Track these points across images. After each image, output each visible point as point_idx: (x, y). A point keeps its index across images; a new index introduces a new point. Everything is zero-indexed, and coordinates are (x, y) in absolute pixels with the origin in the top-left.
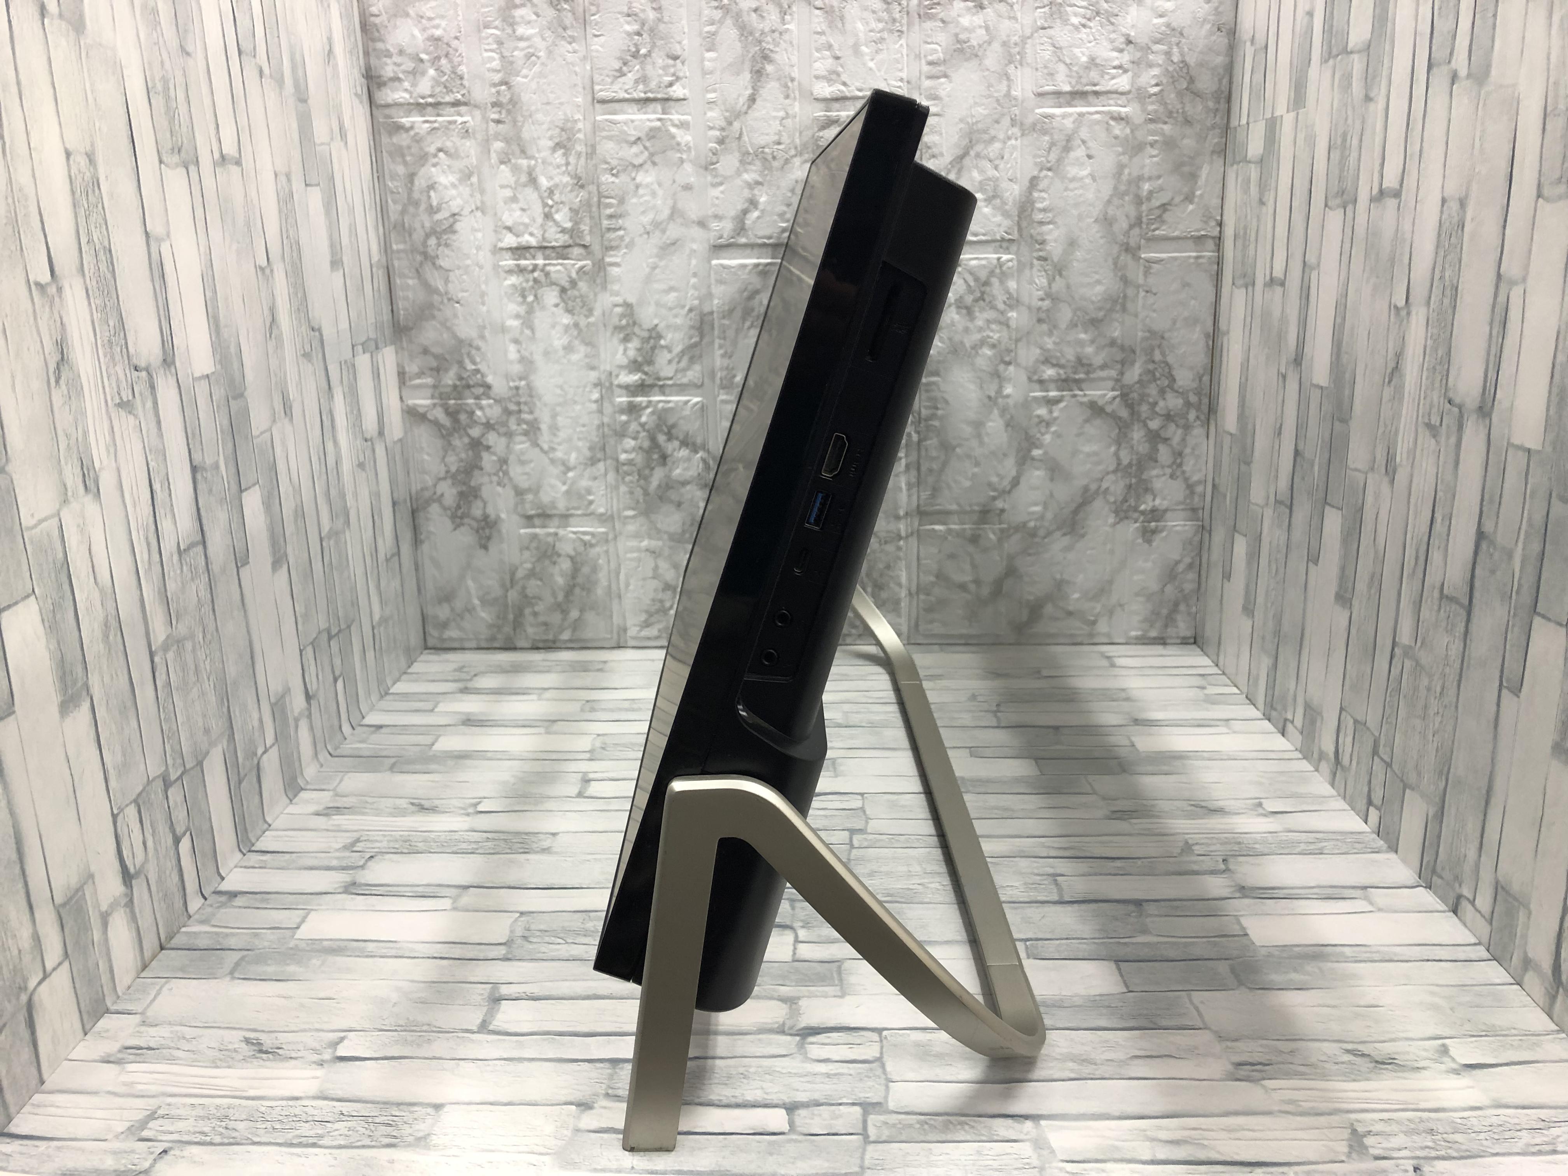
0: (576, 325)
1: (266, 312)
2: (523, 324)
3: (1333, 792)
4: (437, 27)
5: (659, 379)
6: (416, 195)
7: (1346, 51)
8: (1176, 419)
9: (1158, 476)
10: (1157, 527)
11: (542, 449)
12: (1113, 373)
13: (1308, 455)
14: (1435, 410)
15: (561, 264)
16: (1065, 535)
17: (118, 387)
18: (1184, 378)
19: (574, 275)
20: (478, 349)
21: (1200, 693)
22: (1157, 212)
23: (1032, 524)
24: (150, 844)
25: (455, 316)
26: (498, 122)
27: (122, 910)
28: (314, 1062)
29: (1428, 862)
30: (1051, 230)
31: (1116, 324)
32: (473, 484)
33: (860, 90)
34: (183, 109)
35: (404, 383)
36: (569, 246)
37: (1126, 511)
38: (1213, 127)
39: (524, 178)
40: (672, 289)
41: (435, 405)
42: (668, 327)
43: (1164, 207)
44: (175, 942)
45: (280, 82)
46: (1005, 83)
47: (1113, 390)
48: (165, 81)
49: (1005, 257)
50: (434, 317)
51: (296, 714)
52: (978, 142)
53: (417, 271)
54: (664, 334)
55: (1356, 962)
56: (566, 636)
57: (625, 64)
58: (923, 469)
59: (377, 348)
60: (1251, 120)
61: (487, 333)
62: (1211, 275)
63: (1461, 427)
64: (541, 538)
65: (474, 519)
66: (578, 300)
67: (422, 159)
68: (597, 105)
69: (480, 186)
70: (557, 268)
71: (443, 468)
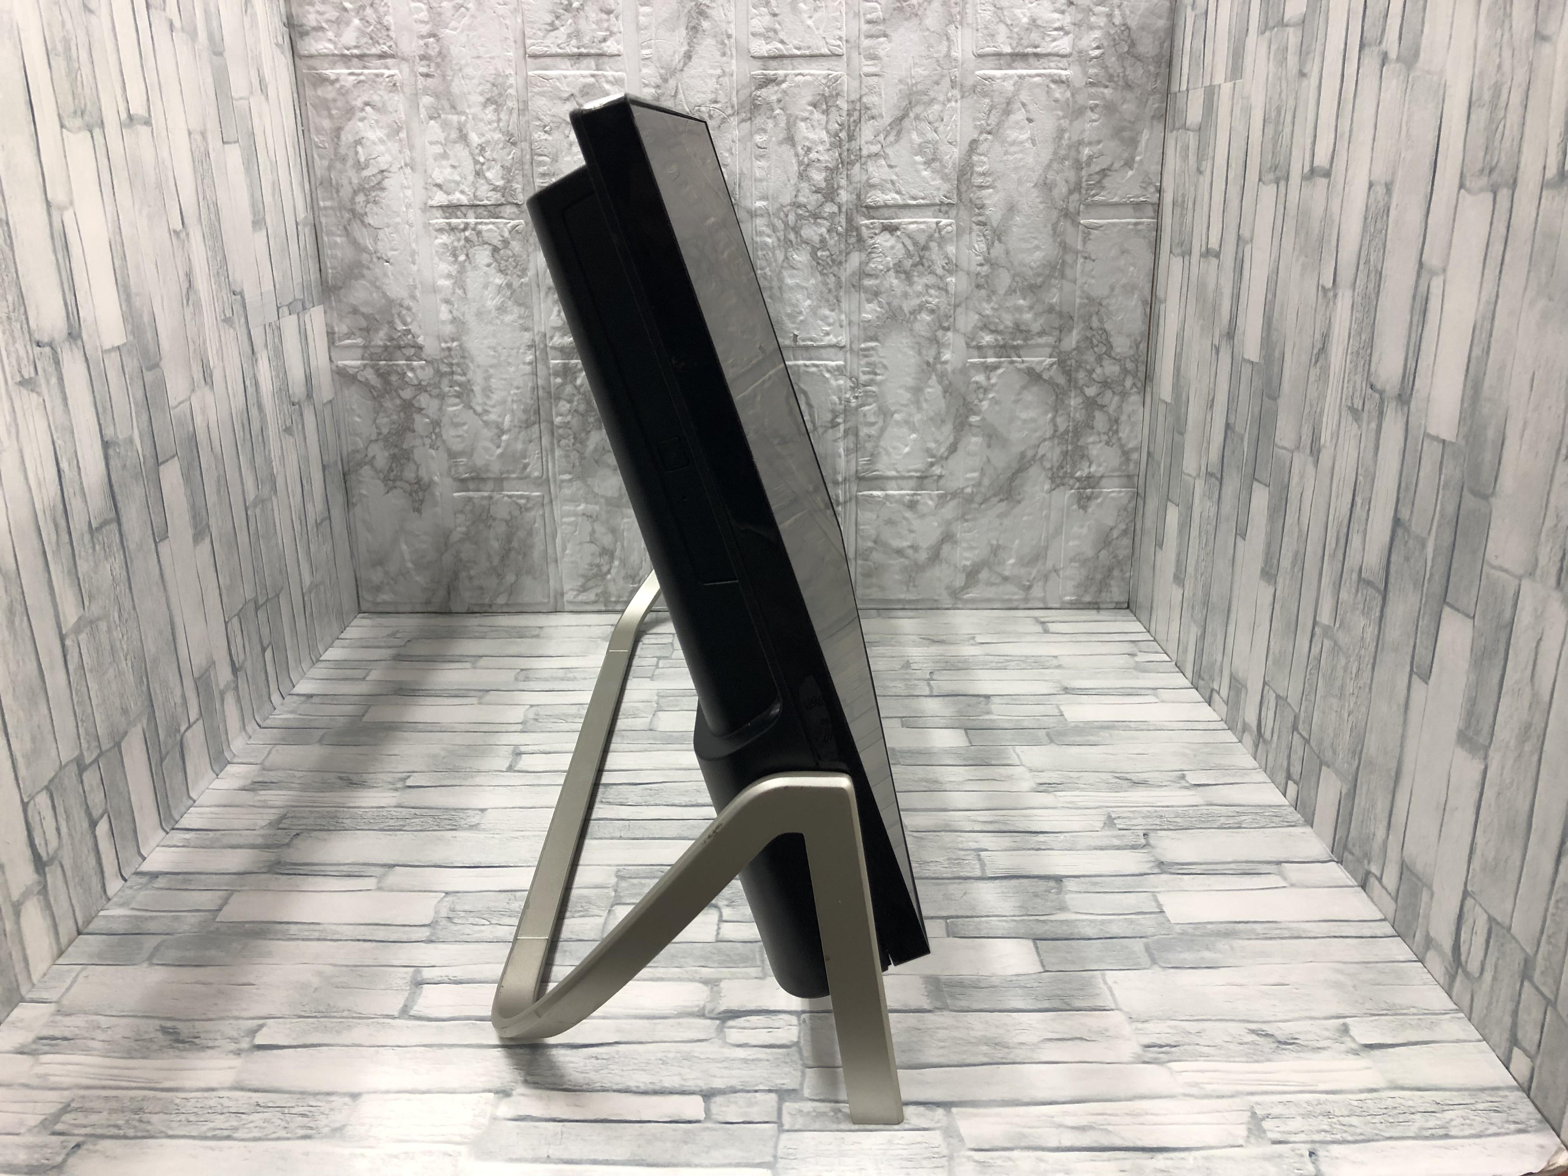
0: (509, 285)
1: (182, 277)
2: (455, 283)
3: (1255, 764)
6: (343, 151)
7: (1282, 24)
9: (1094, 443)
10: (1092, 493)
11: (475, 411)
12: (1051, 340)
13: (1238, 429)
14: (1357, 394)
15: (494, 223)
16: (1001, 500)
17: (19, 365)
18: (1121, 345)
19: (506, 234)
20: (409, 309)
21: (1131, 661)
22: (1097, 177)
23: (969, 490)
24: (64, 830)
25: (385, 275)
26: (427, 75)
27: (35, 898)
28: (231, 1052)
29: (1341, 837)
30: (990, 195)
31: (1055, 290)
32: (405, 446)
33: (799, 49)
34: (86, 70)
35: (333, 344)
36: (501, 205)
38: (1154, 91)
39: (454, 135)
41: (365, 366)
43: (1104, 173)
44: (92, 927)
45: (193, 35)
46: (945, 43)
47: (1051, 356)
48: (66, 42)
49: (944, 222)
50: (363, 276)
51: (222, 687)
52: (918, 103)
53: (345, 228)
55: (1267, 939)
56: (501, 600)
57: (557, 17)
58: (861, 435)
59: (304, 308)
60: (1191, 86)
61: (418, 293)
62: (1150, 242)
63: (1381, 414)
64: (476, 501)
65: (406, 482)
66: (511, 260)
67: (349, 113)
68: (529, 60)
69: (409, 142)
70: (489, 227)
71: (374, 430)
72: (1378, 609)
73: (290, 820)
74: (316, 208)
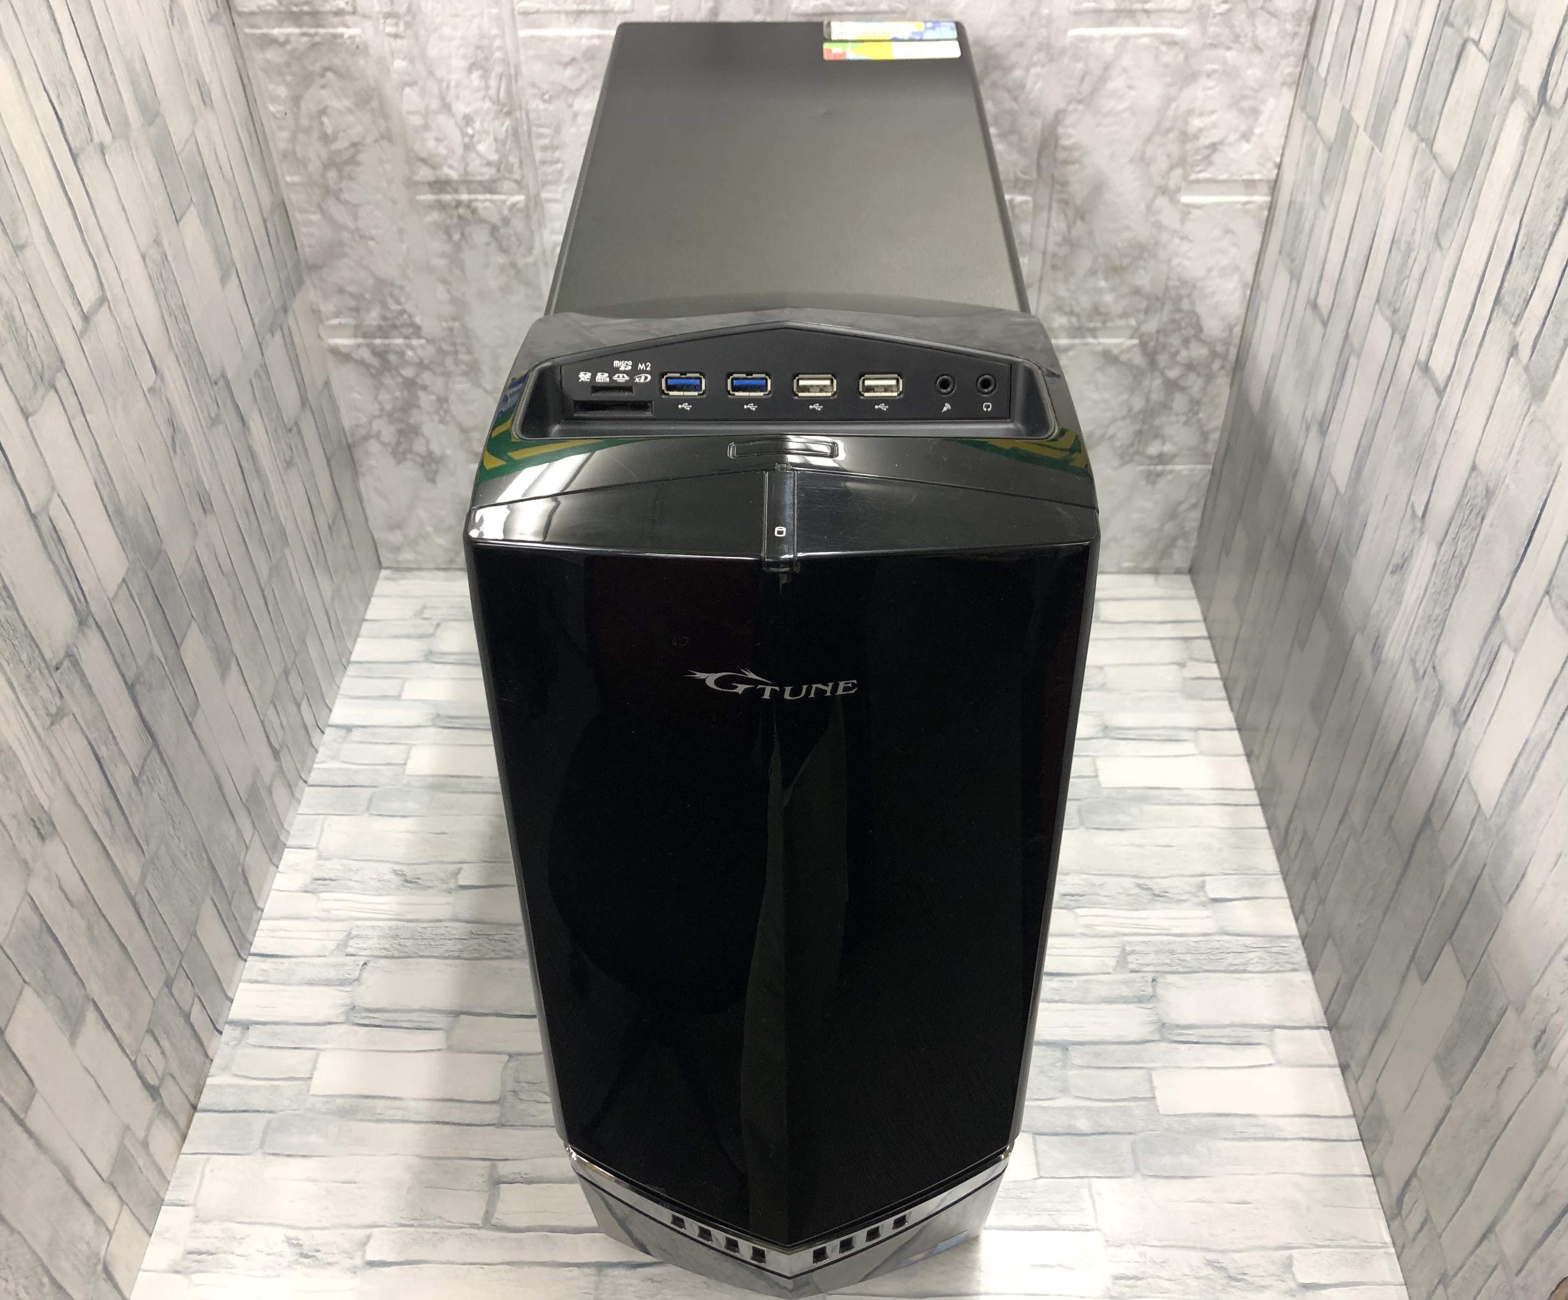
1: (166, 430)
2: (451, 262)
3: (1277, 868)
6: (305, 122)
7: (1431, 147)
8: (1199, 368)
9: (1171, 423)
10: (1164, 471)
11: (485, 390)
14: (1421, 656)
17: (46, 709)
18: (1213, 329)
19: (506, 212)
20: (402, 288)
21: (1179, 676)
22: (1206, 152)
24: (167, 1047)
25: (372, 254)
26: (396, 36)
27: (157, 1120)
29: (1334, 1011)
30: (1076, 172)
32: (411, 422)
34: (33, 322)
35: (321, 321)
36: (499, 179)
37: (1132, 455)
39: (435, 104)
41: (359, 346)
43: (1214, 147)
47: (1131, 338)
50: (345, 255)
51: (268, 782)
53: (319, 206)
55: (1242, 1140)
59: (285, 313)
60: (1330, 81)
61: (410, 272)
62: (1259, 223)
63: (1436, 704)
65: (417, 455)
66: (513, 239)
67: (307, 79)
68: (519, 18)
69: (383, 112)
70: (483, 202)
71: (377, 406)
73: (356, 940)
74: (282, 183)
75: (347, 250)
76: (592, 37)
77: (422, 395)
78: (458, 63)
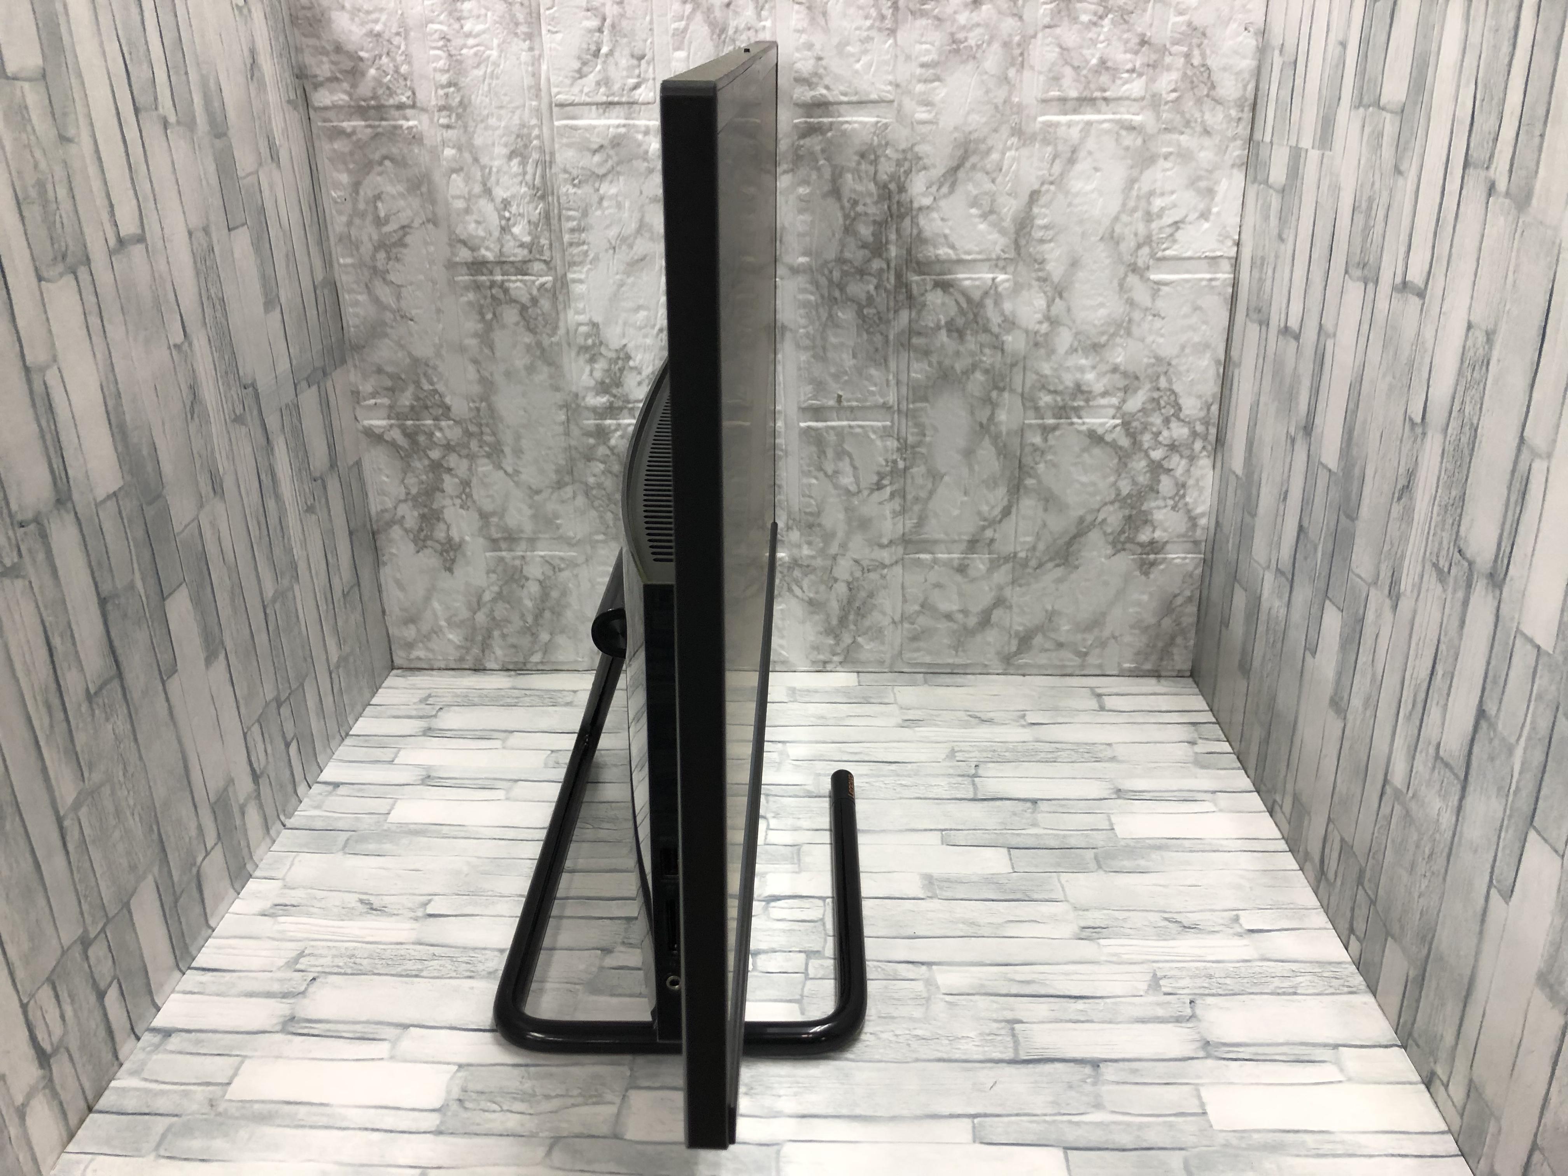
0: (539, 344)
1: (186, 393)
2: (481, 342)
3: (1316, 902)
4: (376, 21)
5: (629, 402)
6: (362, 206)
7: (1378, 105)
8: (1181, 449)
9: (1159, 508)
10: (1156, 560)
11: (505, 472)
13: (1312, 535)
14: (1444, 553)
15: (521, 281)
16: (1057, 566)
18: (1191, 406)
19: (535, 292)
20: (435, 368)
21: (1190, 751)
22: (1169, 231)
23: (1022, 555)
24: (70, 1012)
25: (411, 334)
26: (448, 127)
27: (41, 1094)
29: (1405, 1022)
30: (1053, 249)
31: (1120, 349)
32: (434, 506)
33: (845, 94)
34: (66, 206)
35: (358, 403)
36: (530, 261)
37: (1124, 543)
38: (1234, 138)
39: (477, 189)
40: (639, 308)
41: (391, 426)
42: (637, 347)
43: (1177, 225)
44: (102, 1104)
46: (1005, 88)
47: (1114, 417)
49: (1001, 277)
50: (386, 335)
51: (242, 802)
52: (974, 152)
53: (366, 285)
54: (633, 355)
55: (1318, 1156)
56: (536, 659)
57: (584, 64)
58: (909, 497)
59: (325, 374)
60: (1275, 140)
61: (444, 352)
62: (1225, 299)
63: (1469, 586)
64: (507, 560)
65: (437, 541)
66: (540, 318)
67: (367, 167)
68: (555, 109)
69: (431, 197)
70: (516, 285)
71: (403, 490)
72: (1457, 798)
73: (307, 958)
74: (336, 265)
75: (389, 330)
76: (618, 126)
77: (446, 477)
78: (501, 151)
